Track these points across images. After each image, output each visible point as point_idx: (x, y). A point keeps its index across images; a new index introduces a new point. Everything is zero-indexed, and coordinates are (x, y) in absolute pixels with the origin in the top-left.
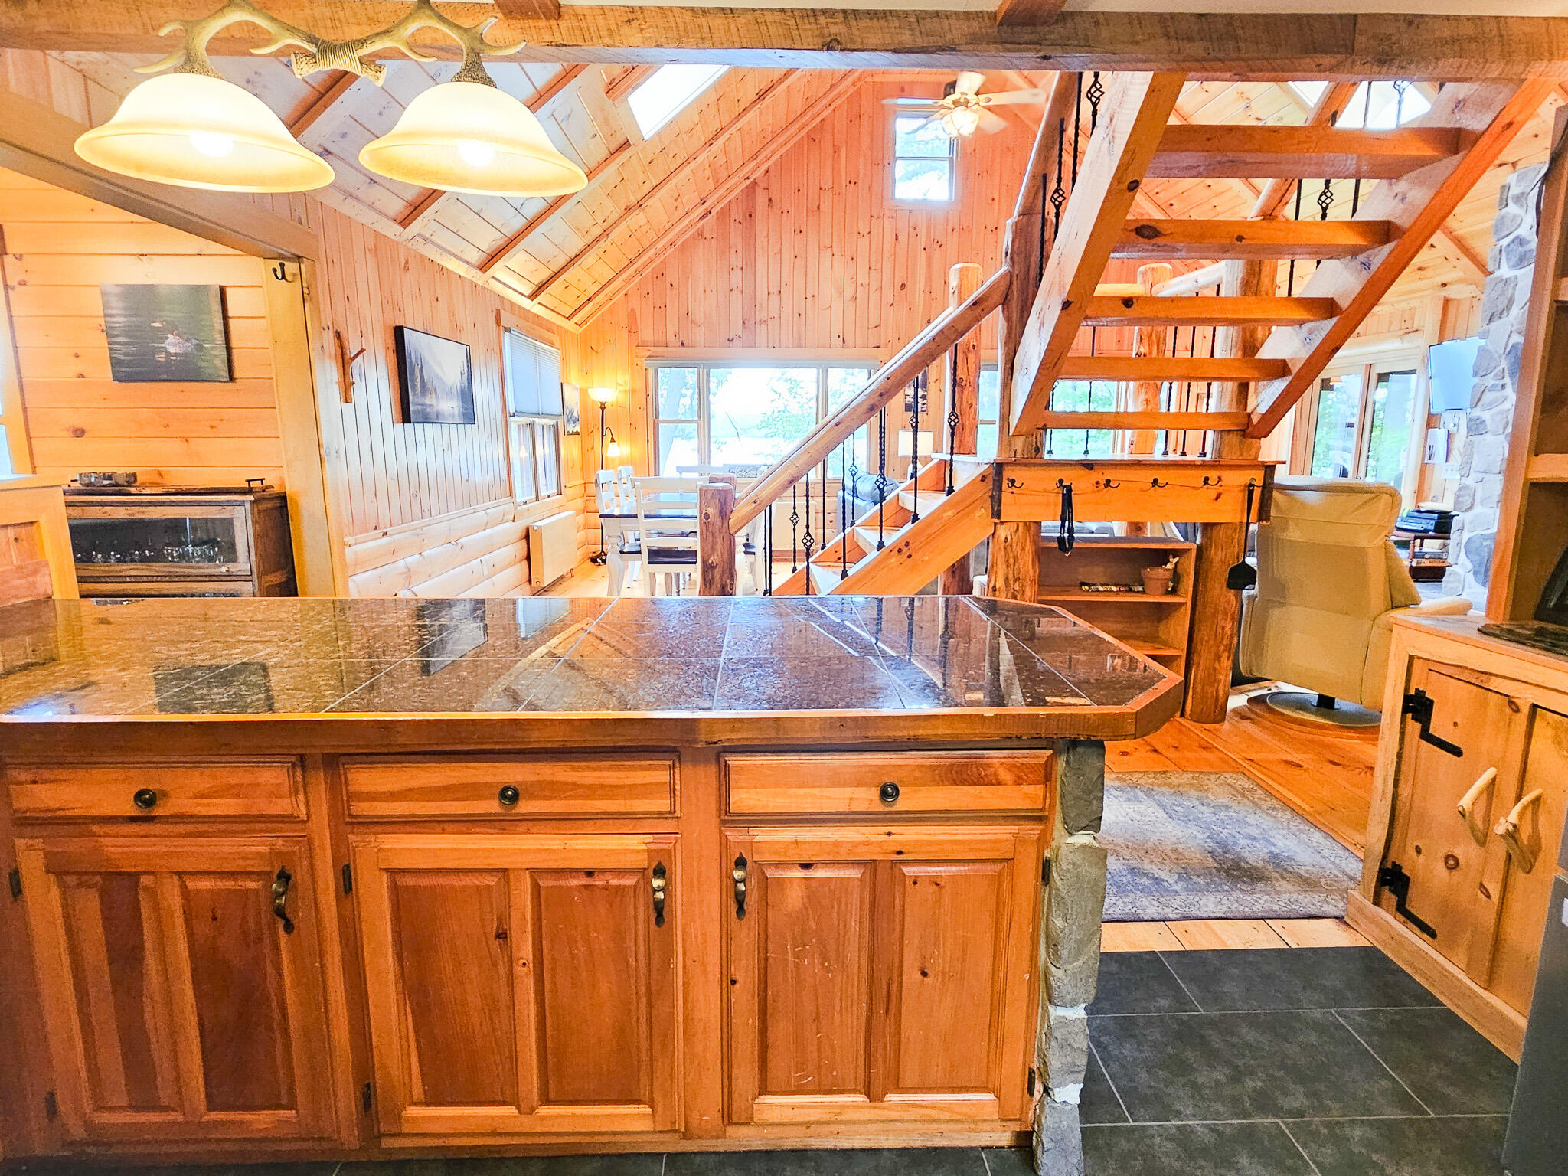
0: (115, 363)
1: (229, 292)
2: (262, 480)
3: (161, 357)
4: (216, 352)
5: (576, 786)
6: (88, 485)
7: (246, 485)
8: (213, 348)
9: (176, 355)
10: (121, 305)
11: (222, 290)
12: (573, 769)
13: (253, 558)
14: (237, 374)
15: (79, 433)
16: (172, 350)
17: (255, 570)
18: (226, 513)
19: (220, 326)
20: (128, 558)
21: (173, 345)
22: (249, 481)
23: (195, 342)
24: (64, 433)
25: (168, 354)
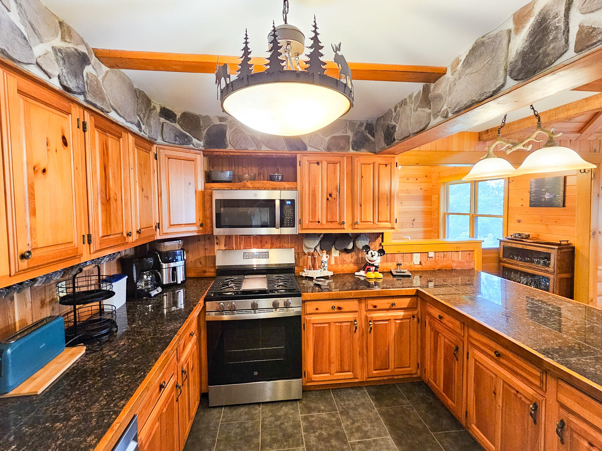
0: (531, 201)
1: (568, 178)
2: (567, 241)
3: (543, 200)
4: (560, 198)
5: (514, 362)
6: (515, 237)
7: (560, 242)
8: (559, 197)
9: (548, 199)
10: (535, 185)
11: (565, 178)
12: (514, 356)
13: (555, 267)
14: (566, 204)
15: (519, 221)
16: (547, 197)
17: (555, 272)
18: (549, 251)
19: (562, 189)
20: (523, 260)
21: (547, 196)
22: (561, 241)
23: (554, 195)
24: (516, 221)
25: (545, 199)
